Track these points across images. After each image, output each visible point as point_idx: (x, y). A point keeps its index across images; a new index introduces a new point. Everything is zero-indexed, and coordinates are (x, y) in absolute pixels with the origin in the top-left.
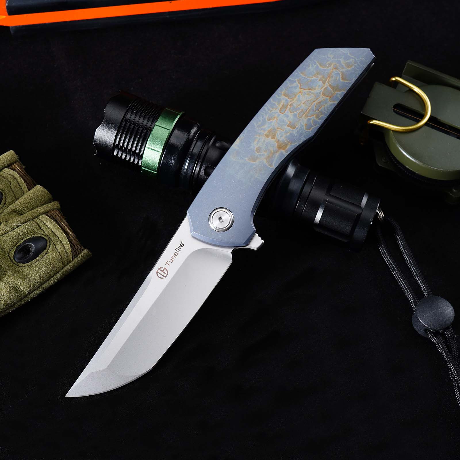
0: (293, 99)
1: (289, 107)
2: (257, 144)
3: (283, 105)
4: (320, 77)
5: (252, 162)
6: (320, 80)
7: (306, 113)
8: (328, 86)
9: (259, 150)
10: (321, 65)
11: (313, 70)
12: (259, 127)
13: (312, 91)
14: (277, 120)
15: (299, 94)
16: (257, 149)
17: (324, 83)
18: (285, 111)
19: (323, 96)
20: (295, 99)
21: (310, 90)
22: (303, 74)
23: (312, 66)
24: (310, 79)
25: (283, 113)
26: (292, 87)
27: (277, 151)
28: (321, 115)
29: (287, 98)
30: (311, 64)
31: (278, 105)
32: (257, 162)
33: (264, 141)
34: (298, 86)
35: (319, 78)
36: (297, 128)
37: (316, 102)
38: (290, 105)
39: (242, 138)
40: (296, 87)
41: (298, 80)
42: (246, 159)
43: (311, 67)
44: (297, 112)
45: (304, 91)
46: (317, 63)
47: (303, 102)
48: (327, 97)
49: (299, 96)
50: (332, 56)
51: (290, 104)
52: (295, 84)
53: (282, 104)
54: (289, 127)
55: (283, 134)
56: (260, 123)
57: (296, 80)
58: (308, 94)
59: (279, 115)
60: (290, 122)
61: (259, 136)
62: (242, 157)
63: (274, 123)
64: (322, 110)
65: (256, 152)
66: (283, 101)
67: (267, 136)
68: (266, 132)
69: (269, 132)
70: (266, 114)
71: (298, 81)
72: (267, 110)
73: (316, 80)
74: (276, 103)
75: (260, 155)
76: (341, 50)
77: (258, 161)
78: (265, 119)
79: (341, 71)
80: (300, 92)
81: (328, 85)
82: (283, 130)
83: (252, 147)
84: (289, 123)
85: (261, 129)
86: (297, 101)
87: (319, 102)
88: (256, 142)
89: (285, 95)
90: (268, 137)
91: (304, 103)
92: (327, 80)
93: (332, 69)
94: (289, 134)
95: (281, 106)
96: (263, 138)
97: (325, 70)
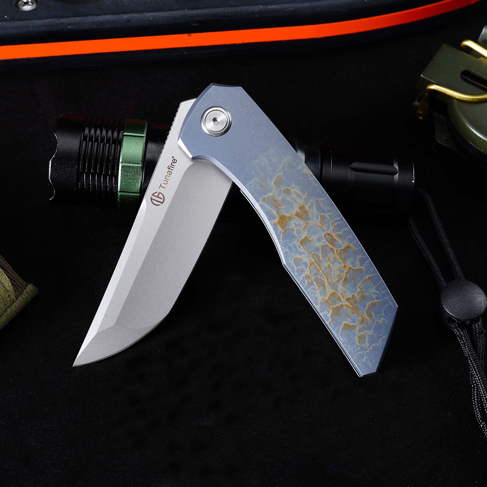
0: (338, 255)
1: (331, 246)
2: (296, 193)
3: (335, 240)
4: (358, 297)
5: (274, 179)
6: (353, 296)
7: (315, 264)
8: (341, 303)
9: (287, 192)
10: (372, 304)
11: (369, 293)
12: (317, 202)
13: (341, 281)
14: (319, 227)
15: (343, 265)
16: (290, 190)
17: (348, 300)
18: (327, 241)
19: (330, 293)
20: (338, 257)
21: (344, 280)
22: (369, 278)
23: (375, 294)
24: (359, 284)
25: (324, 236)
26: (355, 259)
27: (278, 213)
28: (308, 282)
29: (343, 248)
30: (378, 292)
31: (338, 234)
32: (272, 184)
33: (296, 202)
34: (354, 267)
35: (356, 296)
36: (299, 247)
37: (326, 280)
38: (332, 249)
39: (310, 178)
40: (353, 263)
41: (363, 269)
42: (281, 174)
43: (374, 291)
44: (319, 254)
45: (345, 272)
46: (376, 301)
47: (331, 265)
48: (328, 298)
49: (340, 263)
50: (381, 322)
51: (335, 250)
52: (358, 264)
53: (338, 239)
54: (304, 238)
55: (298, 228)
56: (322, 205)
57: (363, 268)
58: (339, 275)
59: (324, 230)
60: (310, 241)
61: (305, 199)
62: (285, 170)
63: (315, 221)
64: (314, 285)
65: (285, 188)
66: (340, 241)
67: (302, 208)
68: (307, 207)
69: (306, 212)
70: (331, 216)
71: (361, 270)
72: (335, 219)
73: (355, 292)
74: (340, 233)
75: (280, 191)
76: (385, 336)
77: (274, 187)
78: (324, 212)
79: (357, 326)
80: (345, 267)
81: (344, 304)
82: (302, 230)
83: (294, 185)
84: (310, 239)
85: (313, 204)
86: (335, 258)
87: (325, 285)
88: (298, 191)
89: (348, 247)
90: (300, 208)
91: (329, 266)
92: (350, 305)
93: (364, 316)
94: (296, 234)
95: (335, 237)
96: (301, 202)
97: (365, 306)
